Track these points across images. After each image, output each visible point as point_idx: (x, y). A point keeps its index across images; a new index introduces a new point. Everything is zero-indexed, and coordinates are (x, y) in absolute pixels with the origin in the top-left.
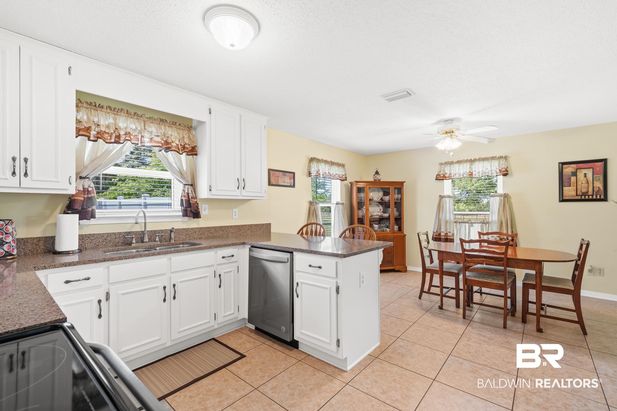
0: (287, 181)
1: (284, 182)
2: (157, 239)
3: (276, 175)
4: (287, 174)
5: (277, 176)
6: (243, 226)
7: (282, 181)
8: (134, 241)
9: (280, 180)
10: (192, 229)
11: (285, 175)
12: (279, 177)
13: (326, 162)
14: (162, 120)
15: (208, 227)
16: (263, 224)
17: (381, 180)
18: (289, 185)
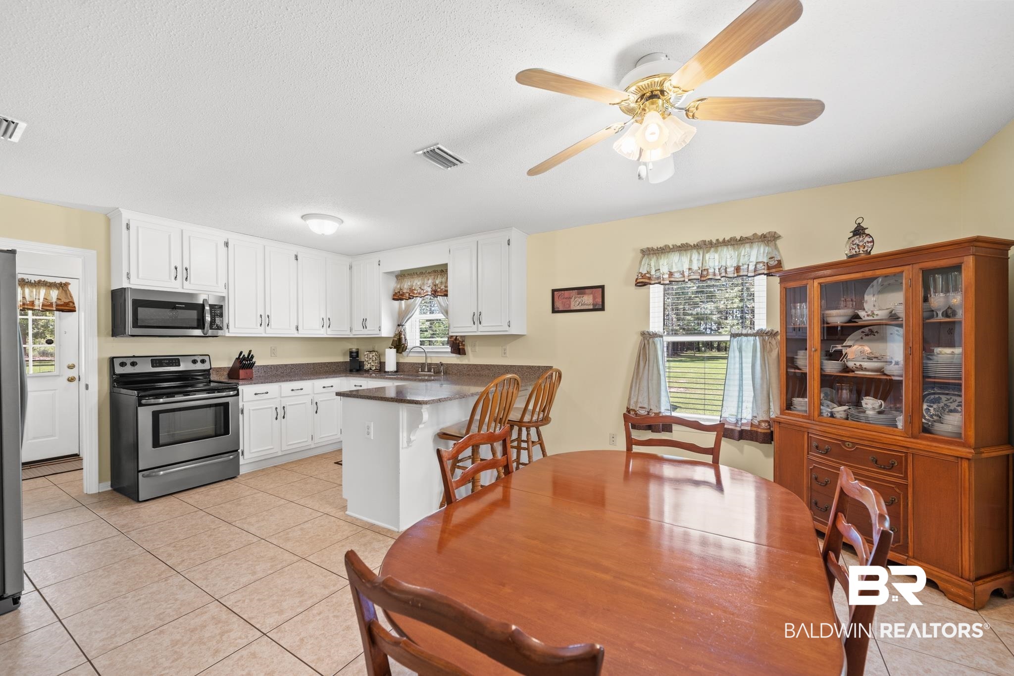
0: (588, 300)
1: (580, 305)
2: (432, 371)
3: (566, 296)
4: (587, 291)
5: (566, 298)
6: (511, 366)
7: (578, 303)
8: (420, 370)
9: (573, 303)
10: (462, 365)
11: (584, 294)
12: (570, 298)
13: (684, 248)
14: (435, 272)
15: (475, 365)
16: (539, 367)
17: (873, 253)
18: (591, 307)
